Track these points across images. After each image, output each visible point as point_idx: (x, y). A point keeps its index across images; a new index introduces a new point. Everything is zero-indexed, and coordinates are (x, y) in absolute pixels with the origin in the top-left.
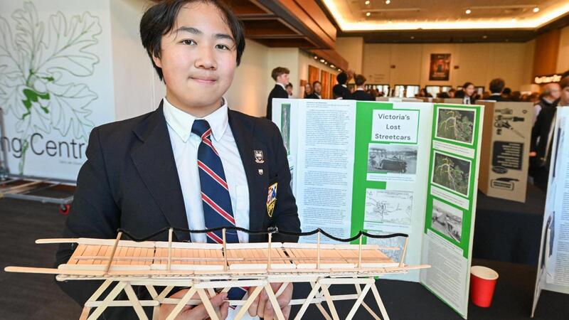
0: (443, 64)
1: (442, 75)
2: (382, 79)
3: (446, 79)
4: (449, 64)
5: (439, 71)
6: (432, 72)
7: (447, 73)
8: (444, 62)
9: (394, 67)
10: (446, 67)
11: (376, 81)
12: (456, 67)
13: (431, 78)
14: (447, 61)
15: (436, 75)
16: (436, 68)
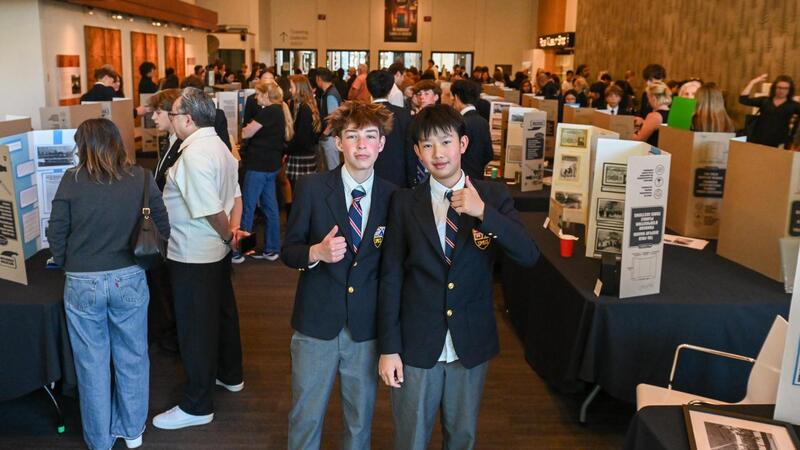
0: (405, 12)
1: (405, 32)
2: (304, 38)
3: (413, 38)
4: (415, 12)
5: (400, 25)
6: (388, 27)
7: (414, 28)
8: (407, 9)
9: (321, 17)
10: (412, 20)
11: (292, 44)
12: (427, 19)
13: (388, 38)
14: (412, 8)
15: (395, 32)
16: (394, 21)
